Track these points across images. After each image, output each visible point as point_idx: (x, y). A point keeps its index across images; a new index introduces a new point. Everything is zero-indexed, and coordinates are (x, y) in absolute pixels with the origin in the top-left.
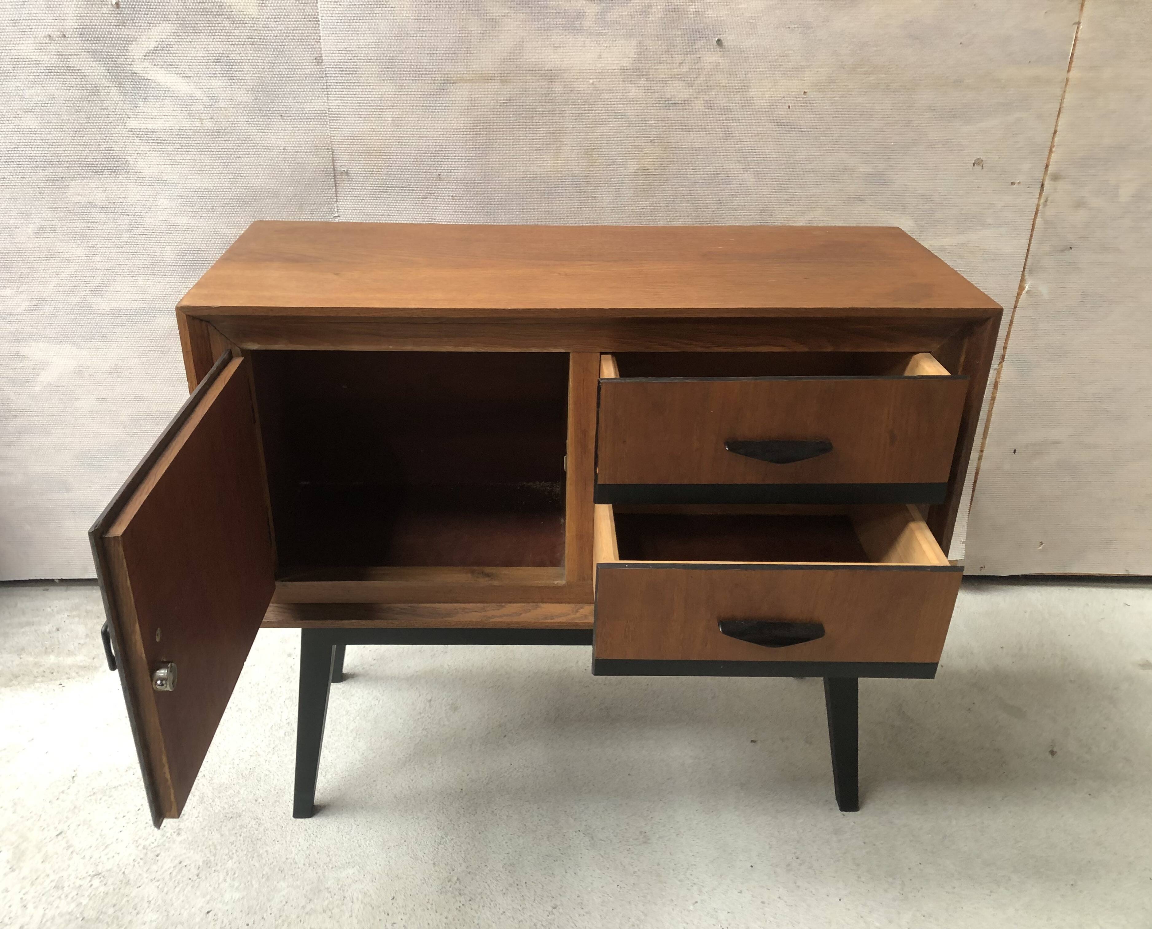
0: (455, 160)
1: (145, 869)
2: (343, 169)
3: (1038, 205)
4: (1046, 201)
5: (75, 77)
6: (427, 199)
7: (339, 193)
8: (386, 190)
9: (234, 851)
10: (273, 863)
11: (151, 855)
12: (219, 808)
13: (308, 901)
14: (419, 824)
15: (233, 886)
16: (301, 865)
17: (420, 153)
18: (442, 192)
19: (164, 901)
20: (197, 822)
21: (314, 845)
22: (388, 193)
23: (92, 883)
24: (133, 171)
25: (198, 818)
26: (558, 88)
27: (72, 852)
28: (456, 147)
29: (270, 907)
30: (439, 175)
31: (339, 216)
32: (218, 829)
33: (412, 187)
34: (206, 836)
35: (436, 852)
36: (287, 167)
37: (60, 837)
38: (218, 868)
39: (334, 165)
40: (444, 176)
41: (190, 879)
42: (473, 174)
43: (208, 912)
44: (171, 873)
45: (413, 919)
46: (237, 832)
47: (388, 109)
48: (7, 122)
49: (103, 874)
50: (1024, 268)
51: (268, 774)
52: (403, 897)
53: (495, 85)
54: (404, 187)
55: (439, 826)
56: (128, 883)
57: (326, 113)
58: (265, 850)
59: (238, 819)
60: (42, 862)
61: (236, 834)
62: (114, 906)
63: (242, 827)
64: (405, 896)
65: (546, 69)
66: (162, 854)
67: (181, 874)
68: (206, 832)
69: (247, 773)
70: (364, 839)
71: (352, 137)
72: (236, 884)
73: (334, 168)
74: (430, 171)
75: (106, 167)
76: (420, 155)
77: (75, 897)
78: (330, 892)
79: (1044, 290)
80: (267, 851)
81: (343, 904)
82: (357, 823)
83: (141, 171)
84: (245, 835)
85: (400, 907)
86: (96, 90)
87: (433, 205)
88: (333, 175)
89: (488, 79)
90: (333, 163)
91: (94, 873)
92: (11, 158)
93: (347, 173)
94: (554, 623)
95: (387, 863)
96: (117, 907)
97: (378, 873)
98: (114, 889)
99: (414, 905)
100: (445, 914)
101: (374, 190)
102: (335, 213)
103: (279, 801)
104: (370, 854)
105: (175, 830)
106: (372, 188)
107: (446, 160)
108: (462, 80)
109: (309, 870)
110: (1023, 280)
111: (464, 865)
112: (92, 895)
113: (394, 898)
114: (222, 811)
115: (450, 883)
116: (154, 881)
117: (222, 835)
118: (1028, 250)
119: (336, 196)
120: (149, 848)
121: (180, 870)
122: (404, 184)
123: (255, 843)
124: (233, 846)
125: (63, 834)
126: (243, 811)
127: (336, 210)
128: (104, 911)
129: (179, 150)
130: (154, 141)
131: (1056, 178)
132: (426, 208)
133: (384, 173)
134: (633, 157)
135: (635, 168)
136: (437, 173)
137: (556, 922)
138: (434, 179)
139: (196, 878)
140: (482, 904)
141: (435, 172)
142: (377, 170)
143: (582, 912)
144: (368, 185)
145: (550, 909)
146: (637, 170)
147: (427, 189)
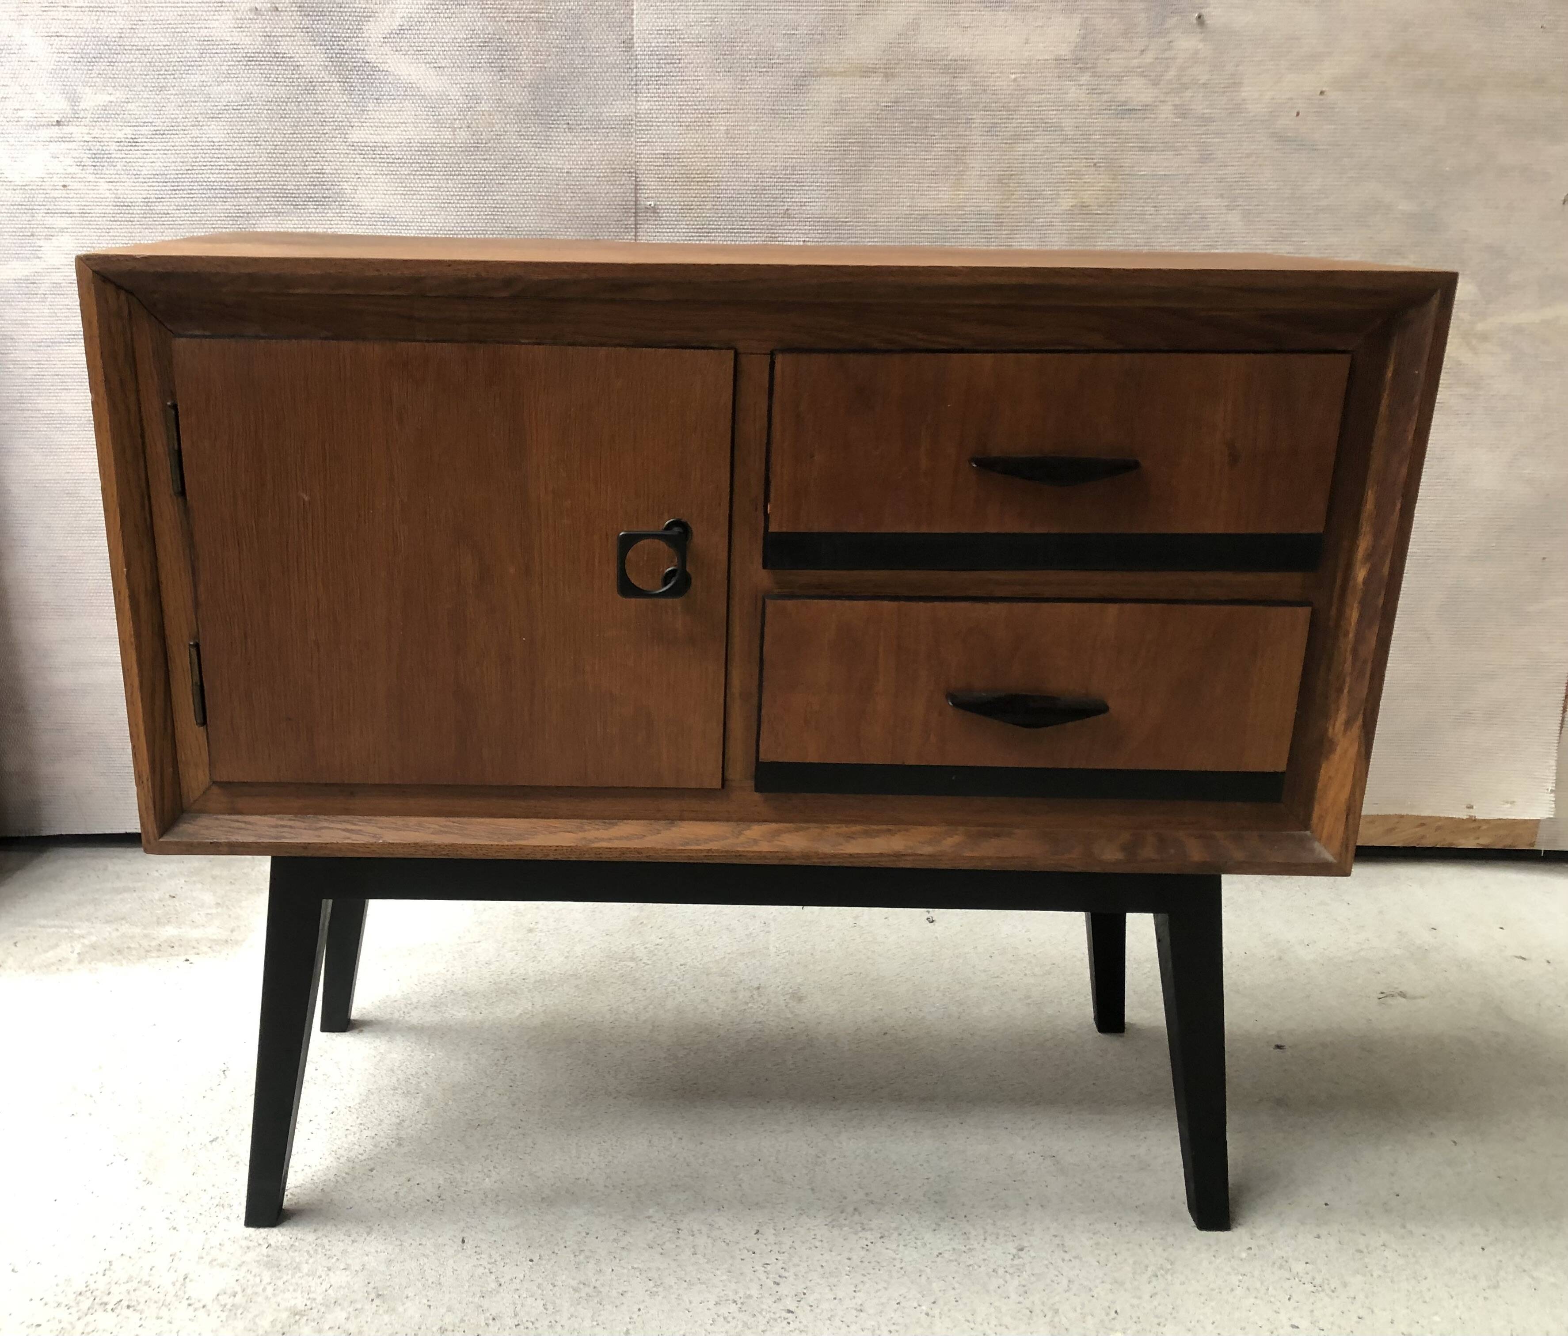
0: (812, 188)
1: (355, 1187)
2: (649, 203)
5: (284, 68)
7: (640, 238)
8: (709, 233)
9: (491, 1168)
10: (555, 1183)
12: (457, 1113)
14: (777, 1139)
15: (498, 1213)
17: (763, 178)
18: (789, 235)
22: (711, 238)
24: (349, 203)
26: (964, 86)
28: (815, 168)
29: (562, 1240)
30: (788, 209)
32: (460, 1139)
33: (748, 229)
36: (570, 199)
39: (636, 197)
40: (794, 212)
42: (837, 208)
47: (722, 113)
48: (182, 132)
53: (876, 81)
54: (734, 229)
55: (809, 1142)
57: (632, 120)
59: (490, 1128)
60: (194, 1173)
61: (490, 1148)
64: (776, 1232)
65: (949, 58)
66: (377, 1171)
67: (412, 1196)
71: (666, 156)
73: (636, 201)
74: (774, 204)
75: (311, 197)
76: (763, 180)
83: (360, 204)
85: (771, 1246)
86: (310, 87)
88: (633, 211)
89: (867, 72)
90: (636, 193)
92: (180, 184)
93: (654, 210)
95: (738, 1189)
97: (727, 1202)
99: (794, 1244)
100: (847, 1254)
101: (690, 234)
106: (688, 230)
107: (800, 187)
108: (830, 73)
117: (468, 1148)
122: (735, 223)
124: (489, 1161)
129: (418, 173)
130: (383, 160)
133: (708, 207)
134: (1067, 188)
135: (1071, 204)
136: (786, 208)
137: (1027, 1267)
138: (780, 216)
139: (437, 1199)
140: (902, 1243)
141: (782, 206)
142: (698, 203)
143: (1067, 1257)
144: (682, 226)
145: (1014, 1251)
146: (1072, 206)
147: (768, 231)
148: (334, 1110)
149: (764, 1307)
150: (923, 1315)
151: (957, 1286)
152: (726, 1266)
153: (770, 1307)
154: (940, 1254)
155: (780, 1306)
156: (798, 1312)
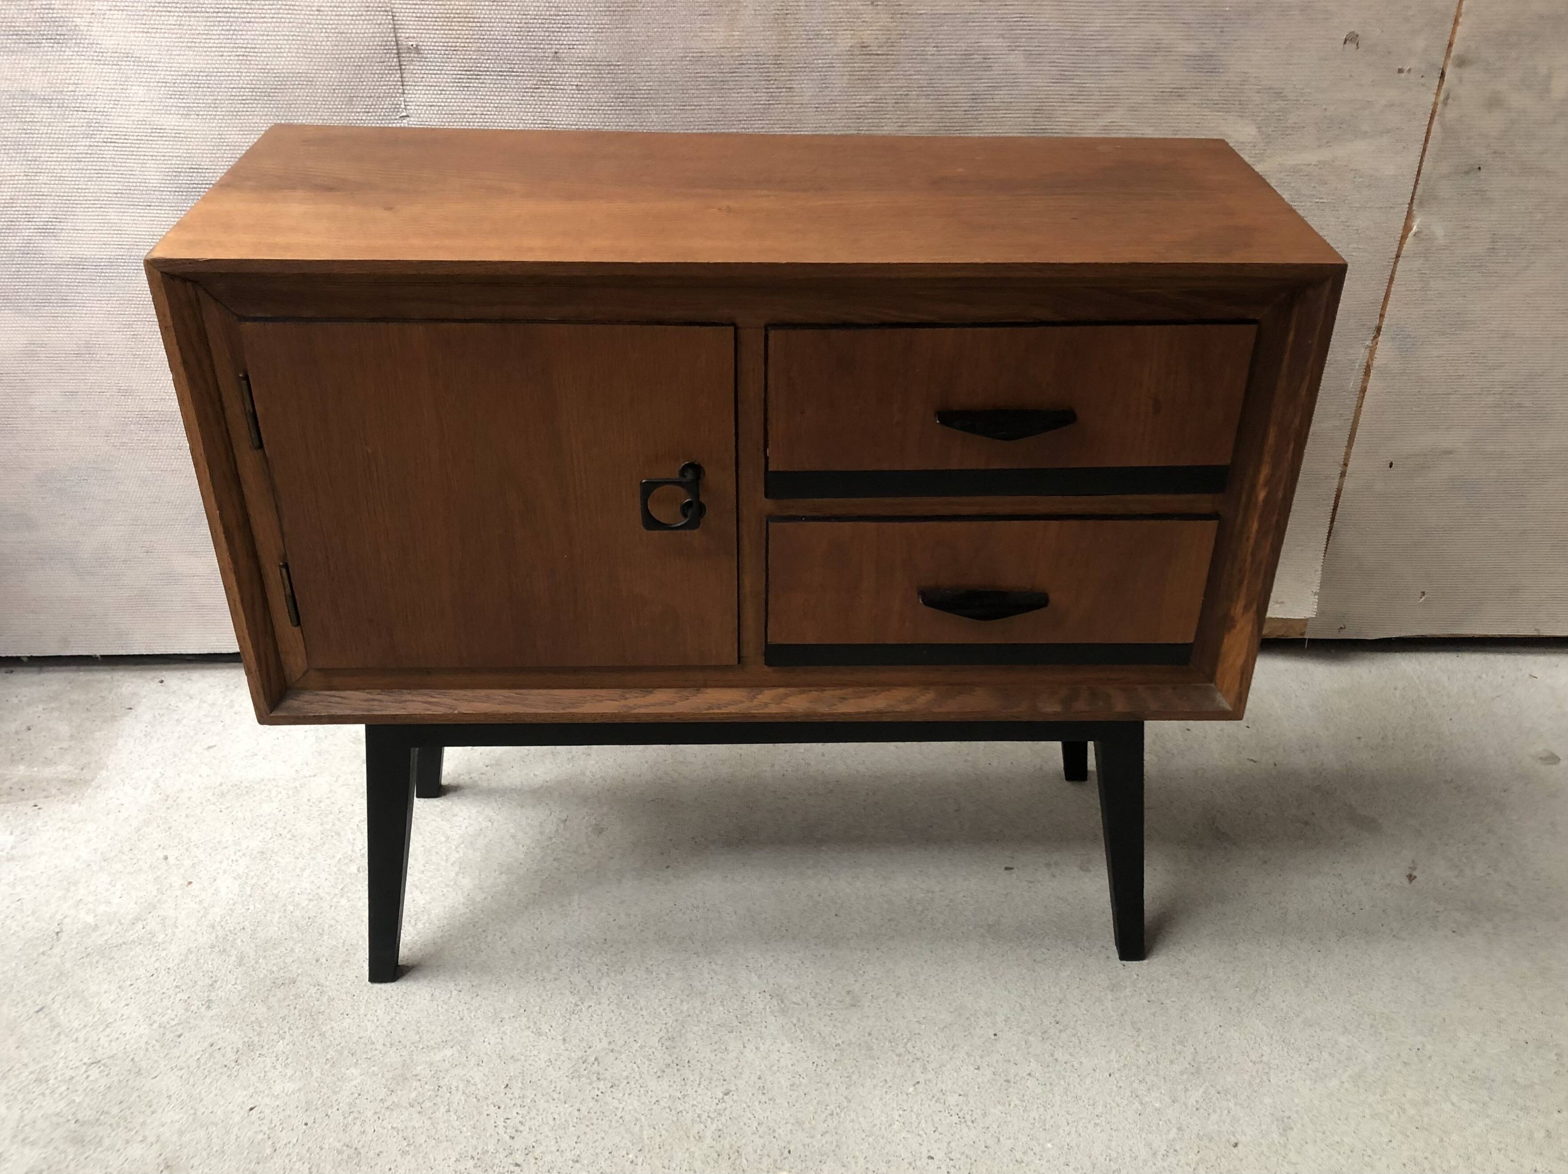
0: (578, 30)
1: (162, 1055)
2: (411, 43)
3: (1435, 104)
4: (1447, 98)
6: (539, 90)
7: (407, 79)
8: (478, 75)
9: (287, 1029)
10: (340, 1043)
11: (169, 1036)
12: (265, 971)
13: (389, 1093)
14: (545, 988)
15: (286, 1075)
16: (380, 1047)
17: (526, 19)
18: (561, 79)
19: (190, 1096)
20: (234, 990)
21: (397, 1018)
22: (481, 81)
23: (88, 1073)
25: (236, 986)
27: (59, 1034)
28: (580, 9)
29: (336, 1101)
30: (556, 53)
31: (408, 116)
32: (263, 999)
33: (517, 72)
34: (247, 1010)
35: (567, 1024)
37: (41, 1015)
38: (264, 1051)
39: (396, 37)
40: (564, 55)
41: (226, 1066)
42: (608, 51)
43: (251, 1109)
44: (198, 1059)
45: (533, 1113)
46: (290, 1003)
49: (103, 1062)
50: (1412, 199)
51: (332, 924)
52: (520, 1085)
54: (504, 71)
55: (572, 990)
56: (139, 1073)
58: (329, 1027)
59: (291, 986)
60: (18, 1047)
61: (289, 1005)
62: (120, 1103)
63: (297, 996)
64: (522, 1083)
66: (187, 1034)
67: (212, 1060)
68: (247, 1005)
69: (304, 923)
70: (468, 1009)
72: (289, 1072)
73: (396, 41)
74: (542, 46)
76: (527, 21)
77: (65, 1093)
78: (420, 1080)
79: (1439, 230)
80: (332, 1028)
81: (437, 1096)
82: (459, 988)
84: (301, 1008)
85: (515, 1098)
87: (548, 99)
88: (396, 51)
90: (395, 33)
91: (90, 1061)
93: (417, 49)
94: (723, 714)
95: (499, 1040)
96: (124, 1105)
97: (486, 1054)
98: (120, 1081)
99: (535, 1095)
100: (577, 1106)
101: (458, 76)
102: (402, 112)
103: (349, 961)
104: (475, 1029)
105: (204, 1002)
106: (455, 72)
107: (566, 30)
109: (391, 1052)
110: (1410, 216)
111: (605, 1041)
112: (88, 1089)
113: (507, 1085)
114: (268, 975)
115: (585, 1065)
116: (175, 1070)
117: (269, 1009)
118: (1419, 172)
119: (403, 85)
120: (168, 1026)
121: (211, 1055)
122: (504, 66)
123: (315, 1017)
124: (285, 1022)
125: (46, 1010)
126: (298, 975)
127: (403, 106)
128: (106, 1109)
131: (1462, 62)
132: (539, 103)
133: (473, 49)
134: (845, 28)
135: (849, 45)
136: (553, 50)
137: (727, 1112)
138: (549, 59)
139: (233, 1064)
140: (628, 1092)
141: (550, 48)
142: (462, 45)
143: (763, 1098)
144: (449, 68)
145: (721, 1095)
146: (851, 47)
147: (538, 75)
148: (154, 972)
149: (497, 1161)
150: (629, 1162)
151: (663, 1132)
152: (472, 1122)
153: (501, 1162)
154: (658, 1101)
155: (510, 1160)
156: (524, 1165)
